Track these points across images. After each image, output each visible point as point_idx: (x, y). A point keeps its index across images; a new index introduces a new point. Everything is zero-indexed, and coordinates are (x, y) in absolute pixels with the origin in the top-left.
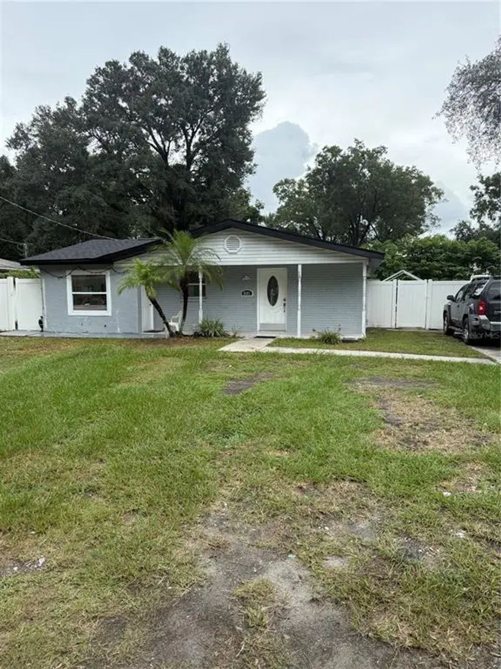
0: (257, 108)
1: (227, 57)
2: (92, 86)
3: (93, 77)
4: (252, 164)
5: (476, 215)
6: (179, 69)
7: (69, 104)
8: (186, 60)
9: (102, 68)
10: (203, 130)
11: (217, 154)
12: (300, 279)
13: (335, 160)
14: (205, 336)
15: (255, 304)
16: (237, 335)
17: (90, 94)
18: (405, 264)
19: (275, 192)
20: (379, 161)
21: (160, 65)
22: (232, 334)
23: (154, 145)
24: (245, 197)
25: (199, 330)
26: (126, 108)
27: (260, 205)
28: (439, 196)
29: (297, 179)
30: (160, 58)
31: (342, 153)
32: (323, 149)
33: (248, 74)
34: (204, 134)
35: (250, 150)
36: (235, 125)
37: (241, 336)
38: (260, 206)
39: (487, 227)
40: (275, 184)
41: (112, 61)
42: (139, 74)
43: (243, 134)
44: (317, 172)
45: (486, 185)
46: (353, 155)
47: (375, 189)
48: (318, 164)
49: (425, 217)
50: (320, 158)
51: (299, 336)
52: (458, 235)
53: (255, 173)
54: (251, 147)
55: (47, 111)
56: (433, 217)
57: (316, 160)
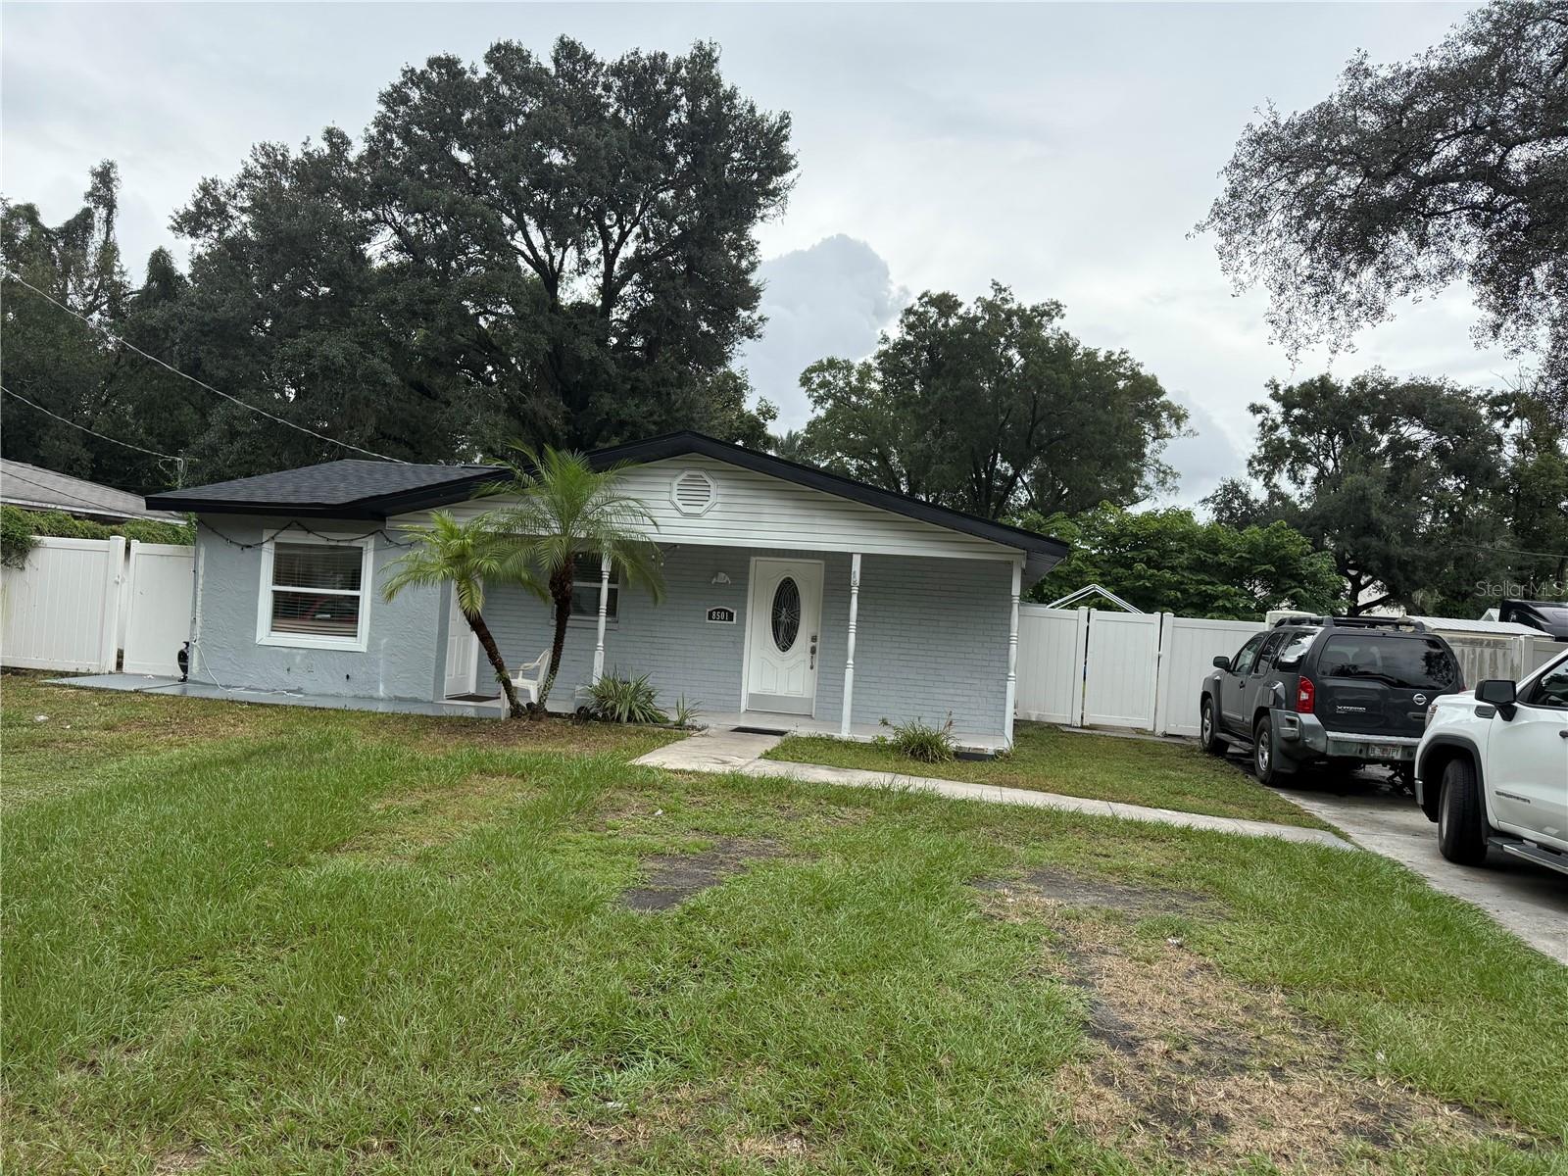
0: (775, 192)
1: (714, 71)
2: (390, 109)
3: (396, 89)
4: (755, 317)
5: (1261, 471)
6: (599, 90)
7: (332, 145)
8: (617, 71)
9: (418, 71)
10: (645, 231)
11: (675, 288)
12: (855, 591)
13: (946, 325)
14: (605, 719)
15: (738, 643)
16: (688, 722)
17: (382, 123)
18: (1098, 571)
19: (803, 385)
20: (1047, 333)
21: (557, 76)
22: (674, 718)
23: (528, 253)
24: (734, 389)
25: (591, 702)
26: (469, 164)
27: (769, 411)
28: (1177, 422)
29: (857, 362)
30: (556, 61)
31: (961, 311)
32: (920, 299)
33: (757, 115)
34: (647, 240)
35: (752, 284)
36: (719, 224)
37: (698, 725)
38: (769, 413)
39: (1284, 498)
40: (806, 368)
41: (443, 57)
42: (504, 90)
43: (738, 248)
44: (903, 347)
45: (1284, 406)
46: (987, 317)
47: (1034, 397)
48: (905, 330)
49: (1143, 466)
50: (912, 318)
51: (845, 733)
52: (1219, 511)
53: (760, 337)
54: (754, 279)
55: (279, 157)
56: (1162, 468)
57: (902, 321)
